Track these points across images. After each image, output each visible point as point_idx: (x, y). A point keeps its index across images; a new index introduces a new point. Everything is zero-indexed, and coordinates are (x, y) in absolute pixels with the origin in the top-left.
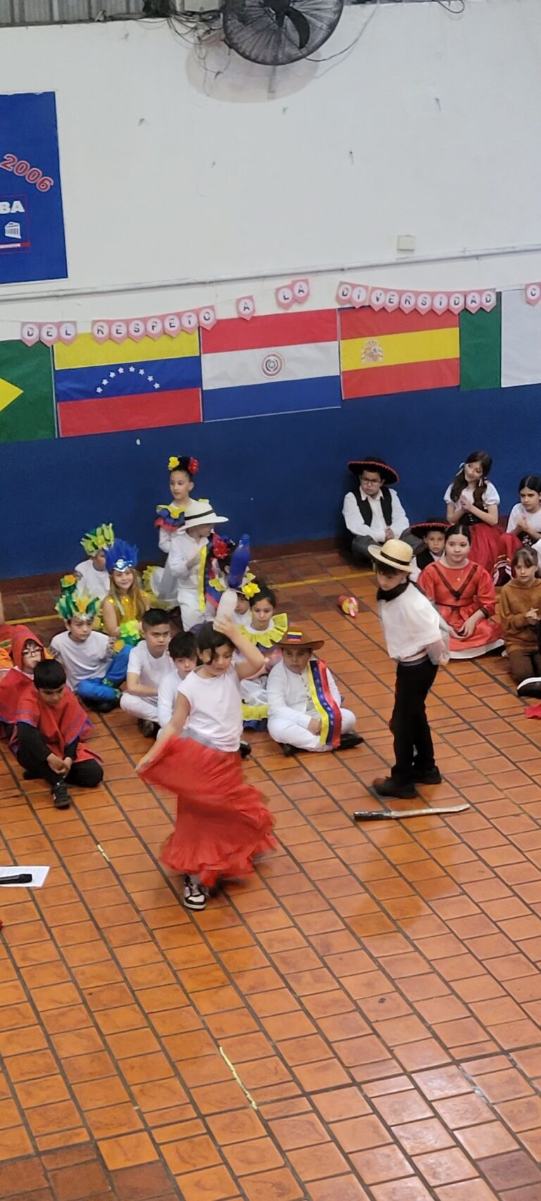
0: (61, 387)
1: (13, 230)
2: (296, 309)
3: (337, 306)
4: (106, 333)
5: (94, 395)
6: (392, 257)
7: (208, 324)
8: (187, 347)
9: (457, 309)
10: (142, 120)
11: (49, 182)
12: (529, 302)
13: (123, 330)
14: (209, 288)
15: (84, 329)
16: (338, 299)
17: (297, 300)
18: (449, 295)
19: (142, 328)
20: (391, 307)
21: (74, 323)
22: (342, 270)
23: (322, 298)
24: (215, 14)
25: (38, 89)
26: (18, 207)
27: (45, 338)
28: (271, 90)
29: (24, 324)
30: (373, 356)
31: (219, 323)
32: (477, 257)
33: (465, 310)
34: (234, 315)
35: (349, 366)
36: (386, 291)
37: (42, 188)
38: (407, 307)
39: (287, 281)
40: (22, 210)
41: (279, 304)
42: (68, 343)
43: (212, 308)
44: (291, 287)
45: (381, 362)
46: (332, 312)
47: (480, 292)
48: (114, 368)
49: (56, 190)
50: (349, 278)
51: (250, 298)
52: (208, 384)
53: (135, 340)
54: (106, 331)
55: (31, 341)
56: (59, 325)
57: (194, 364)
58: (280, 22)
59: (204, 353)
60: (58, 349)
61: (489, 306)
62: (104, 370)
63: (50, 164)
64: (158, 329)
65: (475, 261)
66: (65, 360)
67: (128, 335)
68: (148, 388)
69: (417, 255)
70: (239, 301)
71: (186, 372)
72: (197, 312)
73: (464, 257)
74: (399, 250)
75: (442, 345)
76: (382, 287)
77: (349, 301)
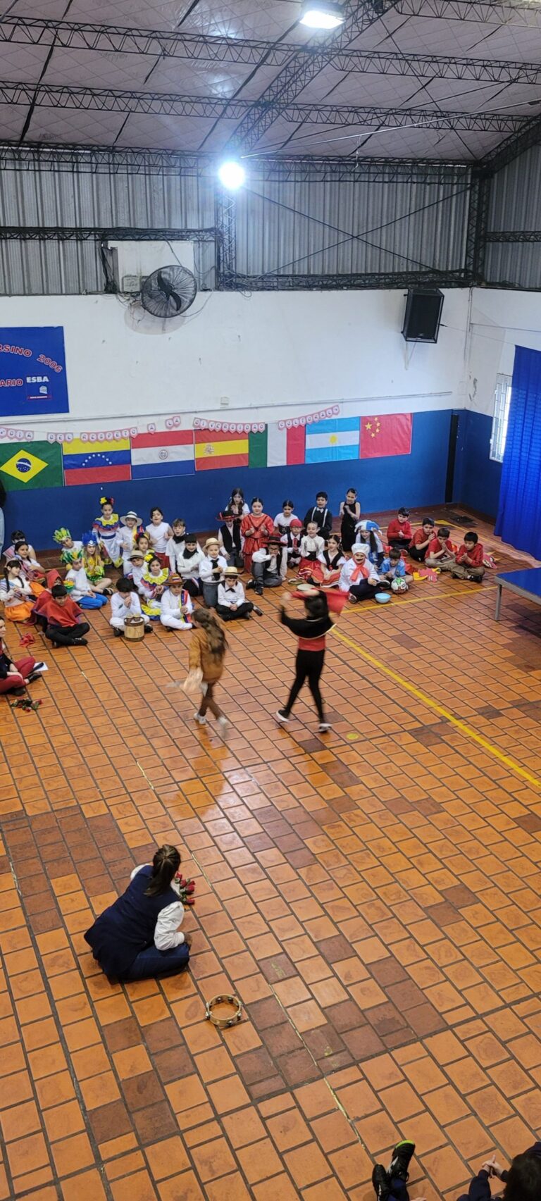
0: (66, 463)
1: (43, 390)
2: (174, 429)
3: (193, 428)
4: (87, 438)
5: (80, 467)
6: (218, 407)
7: (134, 435)
8: (124, 445)
9: (247, 431)
10: (104, 341)
11: (60, 368)
12: (280, 429)
13: (95, 437)
14: (135, 419)
15: (77, 436)
16: (194, 425)
17: (177, 426)
18: (244, 425)
19: (103, 436)
20: (218, 429)
21: (72, 434)
22: (196, 412)
23: (186, 425)
24: (138, 293)
25: (55, 325)
26: (46, 379)
27: (59, 440)
28: (164, 329)
29: (48, 433)
30: (210, 451)
31: (139, 435)
32: (257, 408)
33: (251, 432)
34: (146, 431)
35: (198, 456)
36: (216, 422)
37: (57, 371)
38: (225, 430)
39: (171, 417)
40: (47, 380)
41: (167, 427)
42: (69, 443)
43: (136, 428)
44: (172, 419)
45: (213, 455)
46: (191, 431)
47: (258, 424)
48: (91, 454)
49: (64, 371)
50: (199, 416)
51: (154, 424)
52: (134, 463)
53: (100, 441)
54: (87, 437)
55: (52, 441)
56: (65, 434)
57: (128, 452)
58: (168, 299)
59: (133, 448)
60: (65, 445)
61: (262, 430)
62: (86, 456)
63: (61, 359)
64: (111, 437)
65: (255, 410)
66: (68, 450)
67: (97, 440)
68: (106, 464)
69: (230, 406)
70: (148, 425)
71: (123, 457)
72: (129, 430)
73: (251, 408)
74: (222, 404)
75: (241, 447)
76: (213, 420)
77: (199, 426)
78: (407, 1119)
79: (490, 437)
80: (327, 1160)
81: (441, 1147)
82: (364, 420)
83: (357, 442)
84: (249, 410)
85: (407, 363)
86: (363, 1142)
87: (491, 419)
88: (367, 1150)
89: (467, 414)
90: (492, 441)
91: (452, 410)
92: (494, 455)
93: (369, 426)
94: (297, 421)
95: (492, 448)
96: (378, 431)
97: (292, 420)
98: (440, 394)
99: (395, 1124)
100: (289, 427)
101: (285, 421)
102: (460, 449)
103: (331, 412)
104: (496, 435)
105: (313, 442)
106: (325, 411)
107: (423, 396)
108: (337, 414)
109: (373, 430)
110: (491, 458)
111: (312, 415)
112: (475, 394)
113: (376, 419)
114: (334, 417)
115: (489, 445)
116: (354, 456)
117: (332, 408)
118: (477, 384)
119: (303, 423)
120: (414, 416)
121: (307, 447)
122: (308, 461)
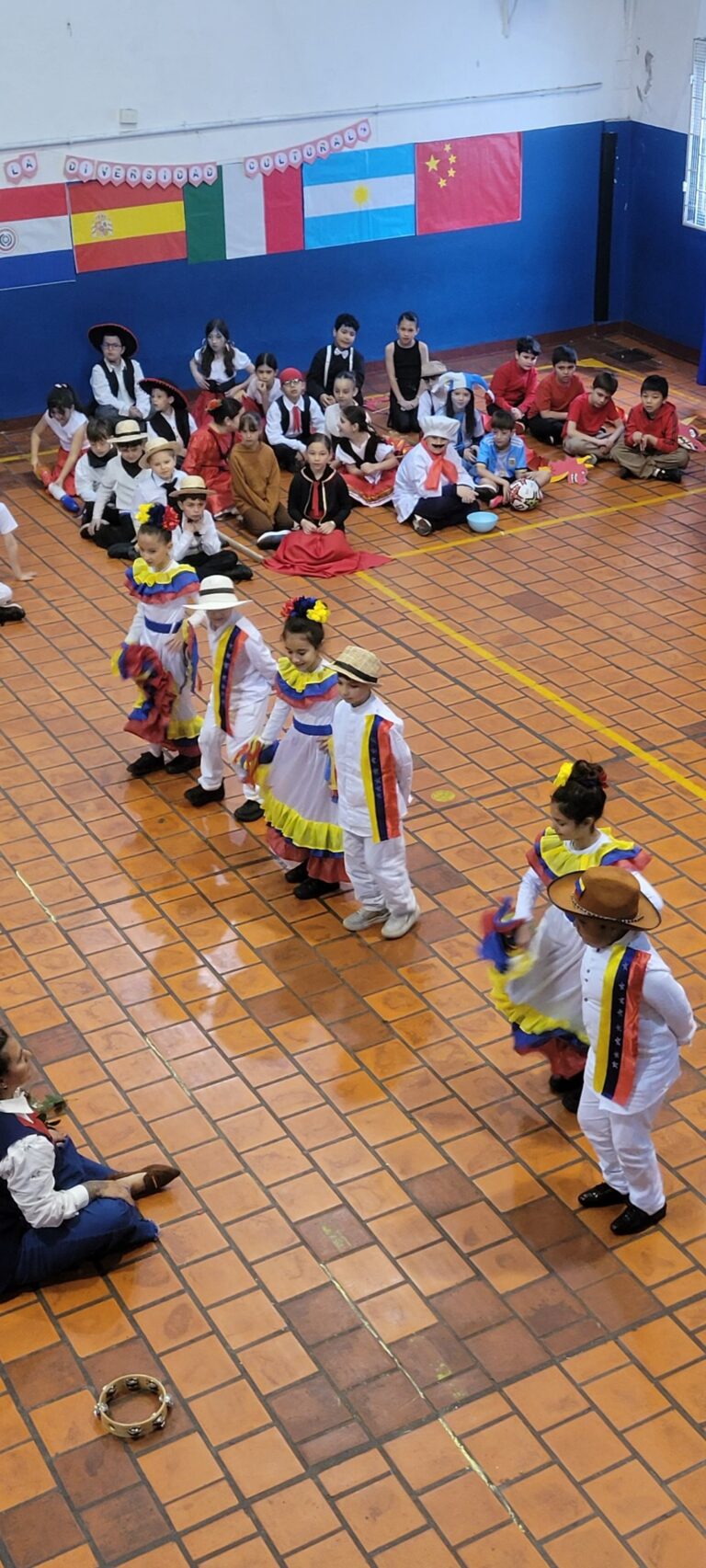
2: (25, 183)
3: (65, 180)
6: (115, 131)
9: (181, 182)
12: (248, 176)
16: (65, 173)
17: (27, 175)
18: (172, 168)
20: (118, 181)
22: (68, 144)
23: (50, 173)
30: (103, 230)
32: (197, 131)
33: (189, 183)
35: (81, 239)
36: (112, 165)
38: (133, 181)
39: (16, 156)
41: (9, 179)
44: (19, 161)
45: (112, 236)
46: (63, 184)
47: (202, 166)
50: (75, 151)
61: (211, 180)
65: (194, 135)
69: (140, 129)
73: (185, 131)
74: (122, 124)
75: (169, 219)
76: (107, 161)
77: (77, 175)
78: (599, 1475)
79: (684, 180)
80: (458, 1557)
81: (665, 1516)
82: (423, 151)
83: (410, 200)
84: (182, 137)
85: (508, 21)
86: (520, 1522)
87: (685, 137)
88: (528, 1534)
89: (633, 130)
90: (686, 186)
91: (603, 123)
92: (691, 217)
93: (432, 164)
94: (284, 158)
95: (686, 202)
96: (451, 173)
97: (273, 155)
98: (578, 90)
99: (578, 1485)
100: (268, 170)
101: (258, 158)
102: (622, 207)
103: (353, 135)
104: (694, 174)
105: (319, 201)
106: (341, 133)
107: (543, 94)
108: (365, 139)
109: (442, 171)
110: (687, 222)
111: (314, 143)
112: (649, 85)
113: (448, 148)
114: (360, 146)
115: (683, 193)
116: (405, 230)
117: (355, 127)
118: (652, 64)
119: (296, 162)
120: (528, 141)
121: (310, 211)
122: (312, 243)
